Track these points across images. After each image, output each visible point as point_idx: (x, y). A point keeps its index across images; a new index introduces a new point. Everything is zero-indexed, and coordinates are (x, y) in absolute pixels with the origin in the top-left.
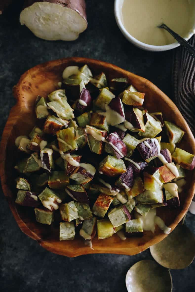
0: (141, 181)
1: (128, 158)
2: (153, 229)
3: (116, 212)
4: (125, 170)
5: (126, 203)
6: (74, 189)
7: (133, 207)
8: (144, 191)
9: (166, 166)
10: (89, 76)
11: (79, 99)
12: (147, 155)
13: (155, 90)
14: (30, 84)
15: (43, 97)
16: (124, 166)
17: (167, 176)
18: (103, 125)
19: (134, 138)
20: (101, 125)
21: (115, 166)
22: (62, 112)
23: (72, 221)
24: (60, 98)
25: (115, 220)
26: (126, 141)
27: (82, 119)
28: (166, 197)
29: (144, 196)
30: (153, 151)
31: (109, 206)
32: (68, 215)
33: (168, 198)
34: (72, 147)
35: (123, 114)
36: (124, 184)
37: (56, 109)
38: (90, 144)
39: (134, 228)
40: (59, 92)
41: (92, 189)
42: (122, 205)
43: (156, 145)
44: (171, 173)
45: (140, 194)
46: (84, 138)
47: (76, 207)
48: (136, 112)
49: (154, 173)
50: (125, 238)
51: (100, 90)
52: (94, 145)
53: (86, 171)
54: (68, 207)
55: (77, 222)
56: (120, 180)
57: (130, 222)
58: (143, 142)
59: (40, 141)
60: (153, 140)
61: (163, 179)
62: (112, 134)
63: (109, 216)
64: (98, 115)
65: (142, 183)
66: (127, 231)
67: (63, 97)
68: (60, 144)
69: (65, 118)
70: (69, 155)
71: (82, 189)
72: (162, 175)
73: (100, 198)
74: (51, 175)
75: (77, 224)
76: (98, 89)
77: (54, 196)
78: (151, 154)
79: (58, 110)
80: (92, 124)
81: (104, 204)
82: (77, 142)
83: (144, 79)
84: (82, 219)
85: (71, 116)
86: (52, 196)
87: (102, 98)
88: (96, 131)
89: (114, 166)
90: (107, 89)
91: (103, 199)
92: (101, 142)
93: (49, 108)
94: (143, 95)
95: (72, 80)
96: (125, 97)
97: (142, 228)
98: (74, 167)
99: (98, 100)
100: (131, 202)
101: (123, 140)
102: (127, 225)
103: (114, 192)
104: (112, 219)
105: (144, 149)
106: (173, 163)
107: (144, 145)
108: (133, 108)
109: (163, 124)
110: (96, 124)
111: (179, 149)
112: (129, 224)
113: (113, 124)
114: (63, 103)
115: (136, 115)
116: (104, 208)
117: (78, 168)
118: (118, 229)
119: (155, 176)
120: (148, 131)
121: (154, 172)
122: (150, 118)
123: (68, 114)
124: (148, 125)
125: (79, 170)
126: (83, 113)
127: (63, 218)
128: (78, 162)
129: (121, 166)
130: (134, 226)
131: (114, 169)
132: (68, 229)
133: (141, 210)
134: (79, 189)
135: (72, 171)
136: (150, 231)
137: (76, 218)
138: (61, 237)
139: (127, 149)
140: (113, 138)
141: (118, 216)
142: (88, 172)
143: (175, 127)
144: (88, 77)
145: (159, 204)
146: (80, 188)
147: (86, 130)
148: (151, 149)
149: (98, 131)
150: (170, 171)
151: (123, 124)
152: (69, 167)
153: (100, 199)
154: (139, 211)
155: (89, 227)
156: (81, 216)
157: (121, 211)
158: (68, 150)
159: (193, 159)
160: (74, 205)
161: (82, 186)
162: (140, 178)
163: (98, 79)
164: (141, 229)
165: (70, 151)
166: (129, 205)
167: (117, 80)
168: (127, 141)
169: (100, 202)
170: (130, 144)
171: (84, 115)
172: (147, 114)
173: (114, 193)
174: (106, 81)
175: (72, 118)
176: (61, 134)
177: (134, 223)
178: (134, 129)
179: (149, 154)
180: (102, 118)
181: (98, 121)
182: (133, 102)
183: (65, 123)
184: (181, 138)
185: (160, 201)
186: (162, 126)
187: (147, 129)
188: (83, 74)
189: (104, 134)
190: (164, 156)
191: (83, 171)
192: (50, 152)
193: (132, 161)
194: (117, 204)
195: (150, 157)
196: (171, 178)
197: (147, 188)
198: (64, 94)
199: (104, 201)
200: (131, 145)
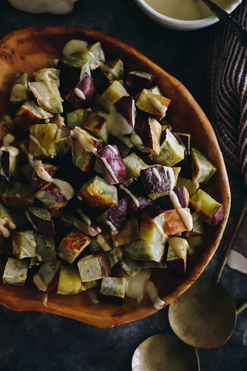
0: (137, 224)
1: (125, 186)
2: (140, 298)
3: (91, 260)
4: (115, 201)
5: (109, 252)
6: (38, 213)
7: (117, 259)
8: (138, 240)
9: (177, 212)
10: (99, 59)
11: (76, 87)
12: (152, 188)
13: (188, 99)
14: (13, 52)
15: (26, 73)
16: (116, 196)
17: (174, 226)
18: (100, 131)
19: (141, 160)
20: (97, 130)
21: (102, 194)
22: (46, 99)
23: (25, 259)
24: (48, 79)
25: (86, 272)
26: (128, 162)
27: (74, 117)
28: (167, 256)
29: (136, 247)
30: (162, 184)
31: (81, 249)
32: (20, 249)
33: (171, 257)
34: (47, 152)
35: (132, 122)
36: (110, 223)
37: (39, 93)
38: (74, 154)
39: (113, 290)
40: (51, 71)
41: (65, 220)
42: (102, 253)
43: (169, 177)
44: (182, 222)
45: (131, 243)
46: (66, 141)
47: (36, 241)
48: (151, 123)
49: (156, 216)
50: (97, 302)
51: (110, 82)
52: (80, 157)
53: (59, 191)
54: (22, 237)
55: (32, 262)
56: (105, 215)
57: (109, 281)
58: (150, 169)
59: (5, 134)
60: (166, 168)
61: (168, 228)
62: (110, 146)
63: (79, 264)
64: (97, 116)
65: (138, 228)
66: (101, 291)
67: (55, 79)
68: (31, 144)
69: (49, 109)
70: (40, 162)
71: (48, 216)
72: (168, 221)
73: (72, 234)
74: (10, 185)
75: (31, 265)
76: (108, 80)
77: (6, 216)
78: (158, 188)
79: (41, 95)
80: (85, 127)
81: (75, 244)
82: (56, 147)
83: (177, 81)
84: (40, 259)
85: (58, 109)
86: (3, 216)
87: (110, 93)
88: (87, 136)
89: (100, 193)
90: (121, 83)
91: (75, 237)
92: (91, 154)
93: (29, 91)
94: (168, 101)
95: (74, 58)
96: (142, 98)
97: (123, 291)
98: (44, 181)
99: (104, 95)
100: (117, 252)
101: (124, 160)
102: (103, 284)
103: (93, 230)
104: (82, 269)
105: (150, 179)
106: (189, 209)
107: (151, 173)
108: (149, 117)
109: (189, 152)
110: (91, 129)
111: (203, 191)
112: (107, 282)
113: (115, 133)
114: (52, 87)
115: (151, 127)
116: (73, 250)
117: (49, 185)
118: (90, 286)
119: (158, 222)
120: (164, 154)
121: (157, 214)
122: (171, 138)
123: (54, 104)
124: (166, 147)
125: (49, 187)
126: (77, 109)
127: (14, 253)
128: (50, 176)
129: (111, 195)
130: (113, 287)
131: (99, 196)
132: (18, 269)
133: (129, 267)
134: (44, 214)
135: (39, 187)
136: (135, 300)
137: (32, 256)
138: (4, 278)
139: (126, 174)
140: (109, 152)
141: (92, 267)
142: (61, 192)
143: (205, 160)
144: (97, 60)
145: (154, 262)
146: (47, 214)
147: (72, 132)
148: (160, 180)
149: (90, 137)
150: (181, 220)
151: (129, 136)
152: (35, 179)
153: (71, 237)
154: (125, 266)
155: (49, 273)
156: (40, 255)
157: (98, 260)
158: (40, 155)
159: (218, 210)
160: (33, 237)
161: (50, 212)
162: (136, 220)
163: (111, 67)
164: (121, 294)
165: (43, 157)
166: (112, 256)
167: (138, 74)
168: (130, 162)
169: (70, 241)
170: (132, 167)
171: (77, 111)
172: (168, 131)
173: (93, 232)
174: (122, 73)
175: (59, 112)
176: (36, 131)
177: (114, 283)
178: (143, 147)
179: (156, 188)
180: (102, 121)
181: (95, 124)
182: (151, 108)
183: (47, 116)
184: (210, 177)
185: (156, 259)
186: (187, 154)
187: (162, 153)
188: (91, 54)
189: (98, 144)
190: (178, 196)
191: (55, 190)
192: (13, 152)
193: (129, 192)
194: (95, 250)
195: (155, 193)
196: (180, 230)
197: (142, 237)
198: (58, 75)
199: (76, 240)
200: (134, 169)
